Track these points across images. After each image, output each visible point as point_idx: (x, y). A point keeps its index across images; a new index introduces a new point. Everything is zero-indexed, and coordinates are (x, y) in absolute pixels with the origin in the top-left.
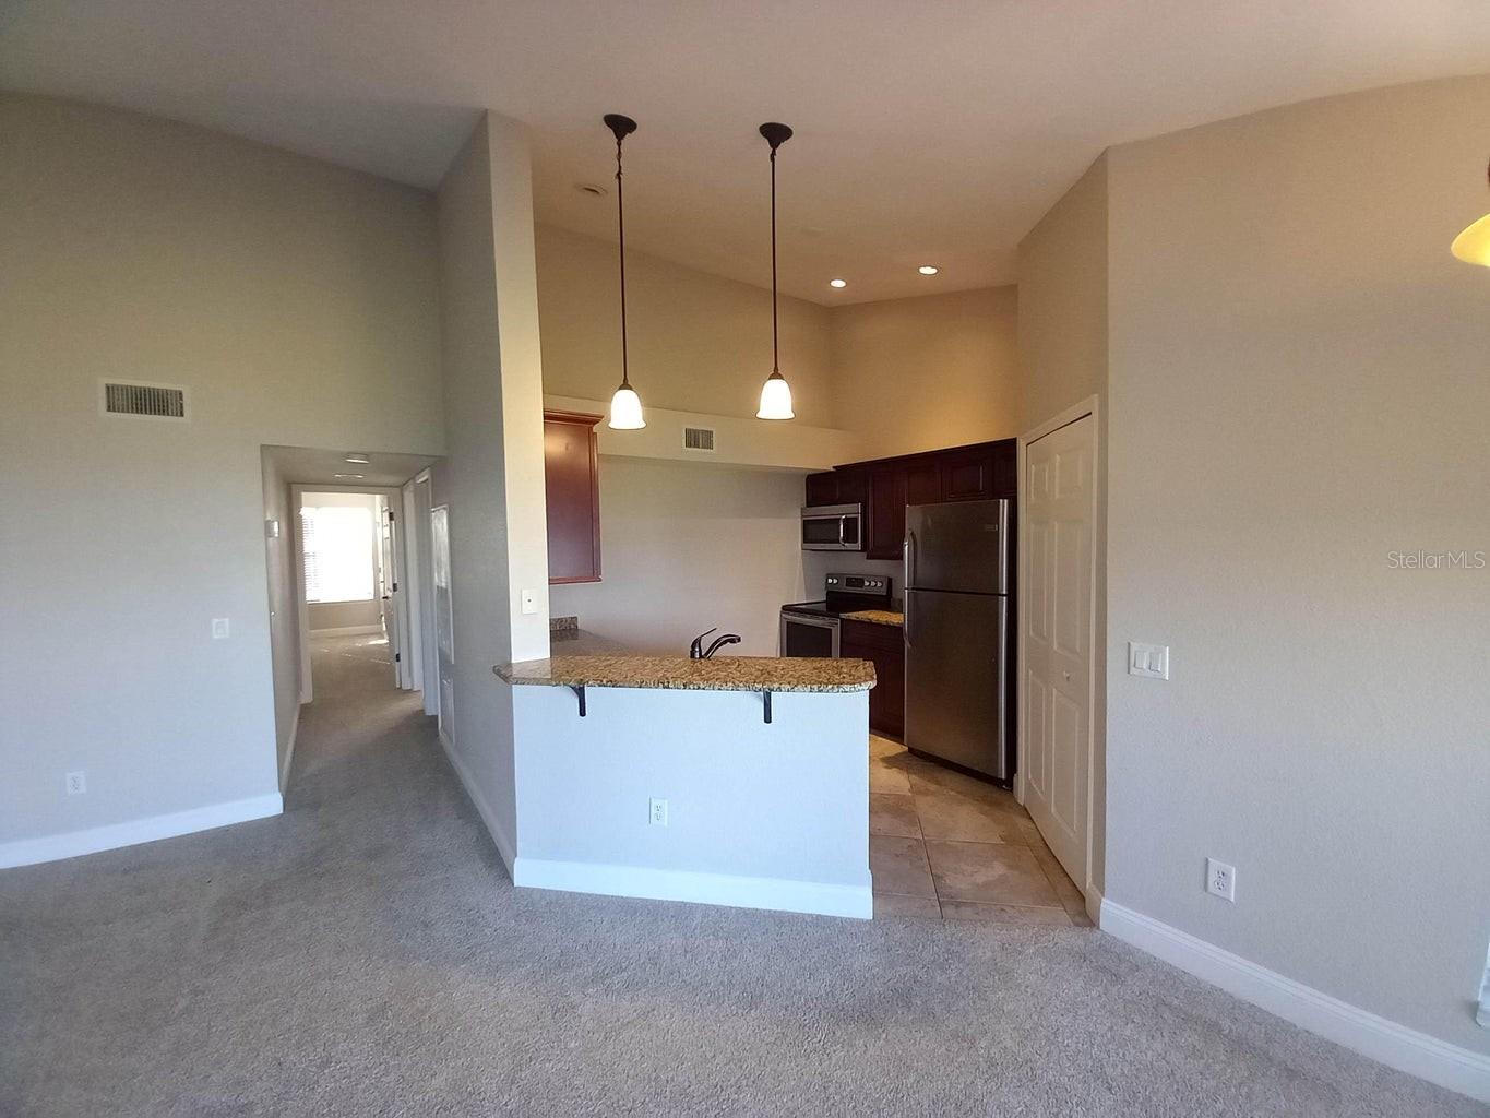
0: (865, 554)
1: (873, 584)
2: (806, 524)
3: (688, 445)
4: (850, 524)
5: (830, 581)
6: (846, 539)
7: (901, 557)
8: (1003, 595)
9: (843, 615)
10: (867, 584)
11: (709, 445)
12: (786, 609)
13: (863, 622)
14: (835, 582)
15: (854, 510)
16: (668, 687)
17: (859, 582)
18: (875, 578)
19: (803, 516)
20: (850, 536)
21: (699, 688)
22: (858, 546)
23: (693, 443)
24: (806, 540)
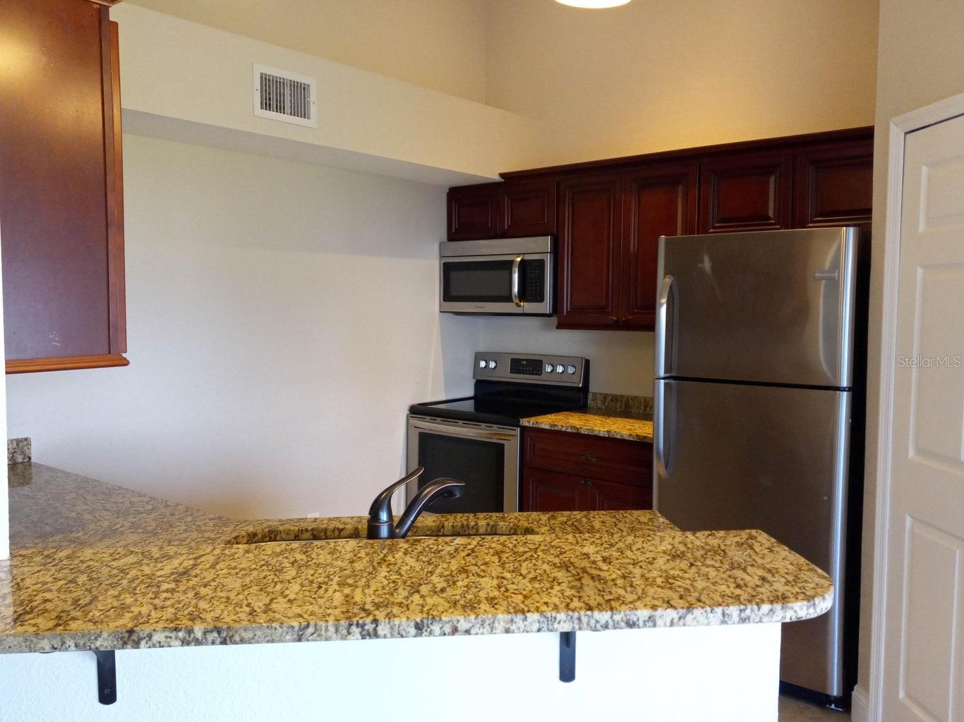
0: (554, 320)
1: (560, 369)
2: (449, 271)
3: (266, 105)
4: (530, 270)
5: (483, 364)
6: (523, 296)
7: (651, 326)
8: (843, 389)
9: (525, 422)
10: (549, 369)
11: (301, 110)
12: (418, 411)
13: (565, 433)
14: (492, 365)
15: (538, 247)
16: (376, 635)
17: (535, 365)
18: (563, 360)
19: (442, 257)
20: (531, 291)
21: (455, 631)
22: (546, 306)
23: (273, 103)
24: (449, 294)
